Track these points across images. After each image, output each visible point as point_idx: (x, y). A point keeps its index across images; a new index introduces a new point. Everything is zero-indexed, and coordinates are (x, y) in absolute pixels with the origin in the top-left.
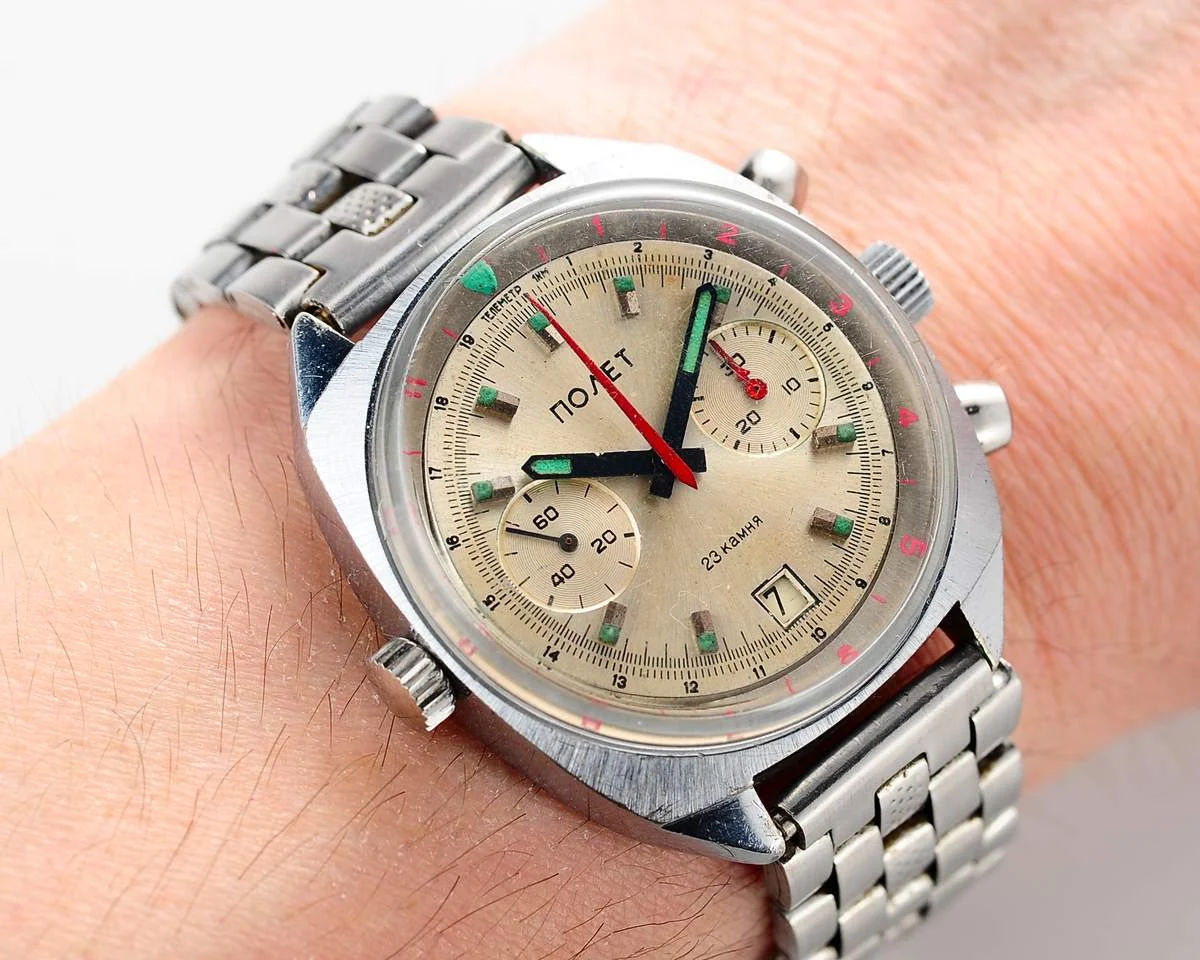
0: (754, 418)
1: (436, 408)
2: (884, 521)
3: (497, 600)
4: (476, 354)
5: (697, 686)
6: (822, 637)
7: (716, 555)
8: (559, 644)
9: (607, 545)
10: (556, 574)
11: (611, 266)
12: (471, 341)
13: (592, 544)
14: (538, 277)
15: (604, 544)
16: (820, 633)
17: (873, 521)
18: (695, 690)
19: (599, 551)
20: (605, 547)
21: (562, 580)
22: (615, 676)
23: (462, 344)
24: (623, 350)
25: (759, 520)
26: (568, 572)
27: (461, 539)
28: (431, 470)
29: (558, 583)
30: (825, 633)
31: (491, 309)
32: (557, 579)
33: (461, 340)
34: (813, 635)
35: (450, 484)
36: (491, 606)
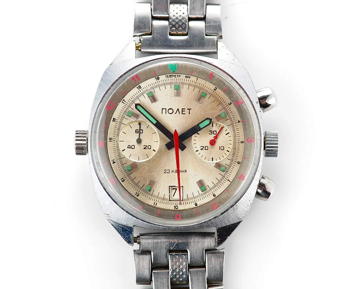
0: (206, 148)
1: (137, 88)
2: (214, 195)
3: (112, 140)
4: (157, 83)
5: (138, 195)
6: (176, 208)
7: (169, 171)
8: (117, 161)
9: (147, 149)
10: (130, 146)
11: (205, 88)
12: (158, 79)
13: (144, 146)
14: (186, 77)
15: (147, 148)
16: (177, 207)
17: (212, 193)
18: (137, 196)
19: (144, 148)
20: (146, 149)
21: (130, 148)
22: (123, 178)
23: (156, 78)
24: (191, 109)
25: (186, 171)
26: (133, 147)
27: (117, 120)
28: (124, 100)
29: (129, 148)
30: (178, 208)
31: (169, 76)
32: (129, 147)
33: (156, 77)
34: (174, 206)
35: (125, 107)
36: (110, 140)
